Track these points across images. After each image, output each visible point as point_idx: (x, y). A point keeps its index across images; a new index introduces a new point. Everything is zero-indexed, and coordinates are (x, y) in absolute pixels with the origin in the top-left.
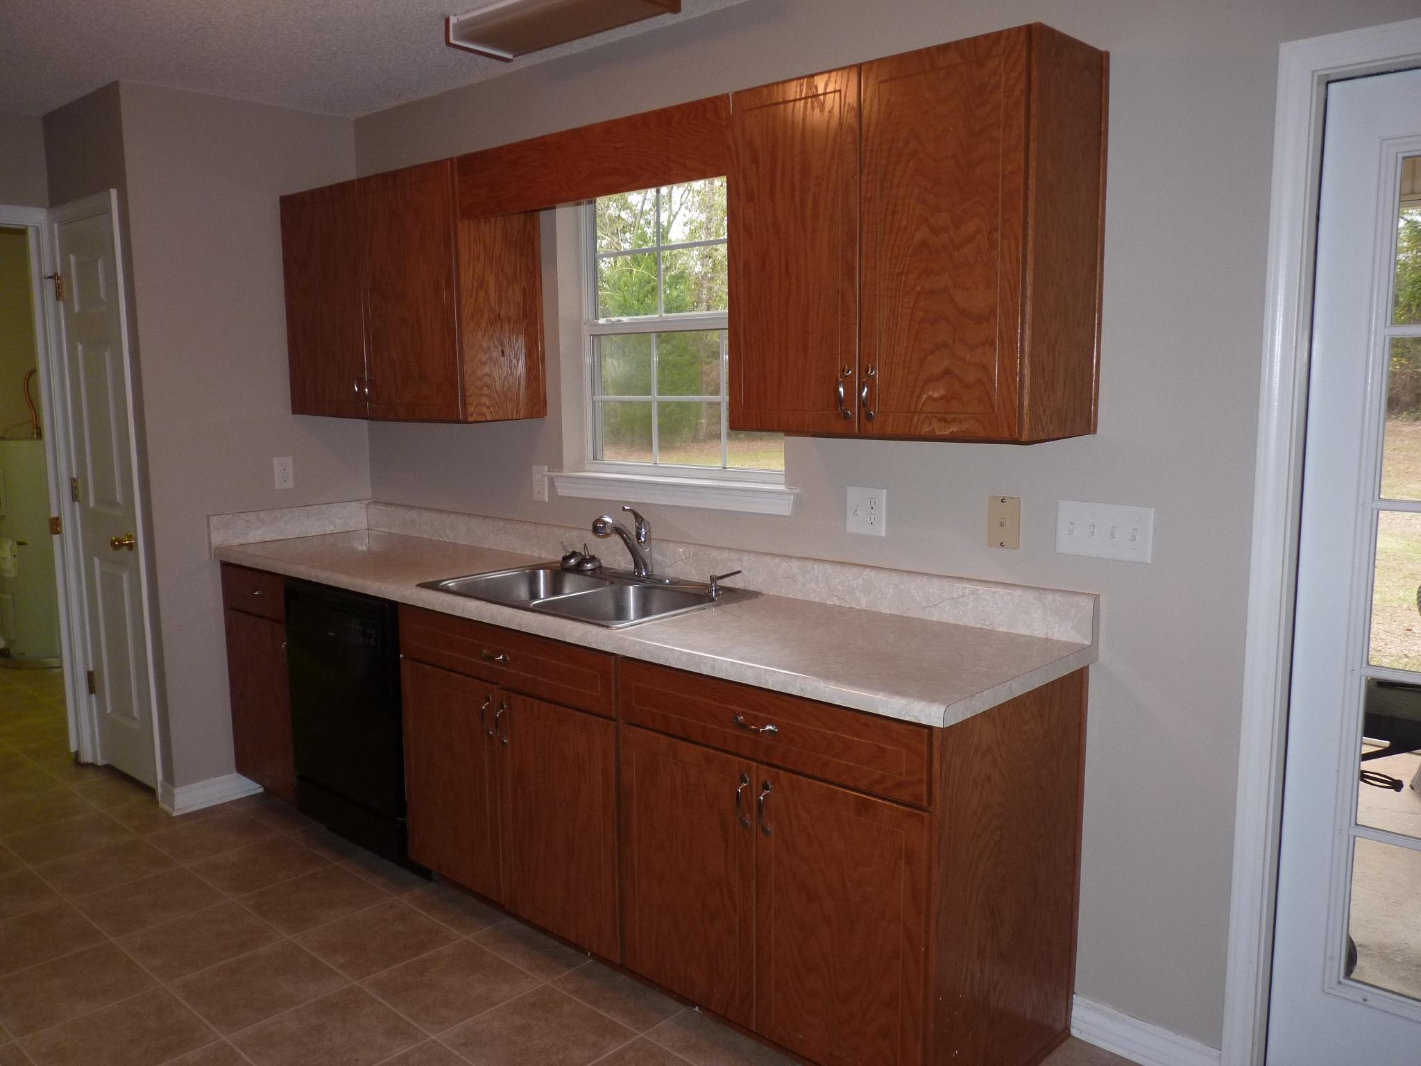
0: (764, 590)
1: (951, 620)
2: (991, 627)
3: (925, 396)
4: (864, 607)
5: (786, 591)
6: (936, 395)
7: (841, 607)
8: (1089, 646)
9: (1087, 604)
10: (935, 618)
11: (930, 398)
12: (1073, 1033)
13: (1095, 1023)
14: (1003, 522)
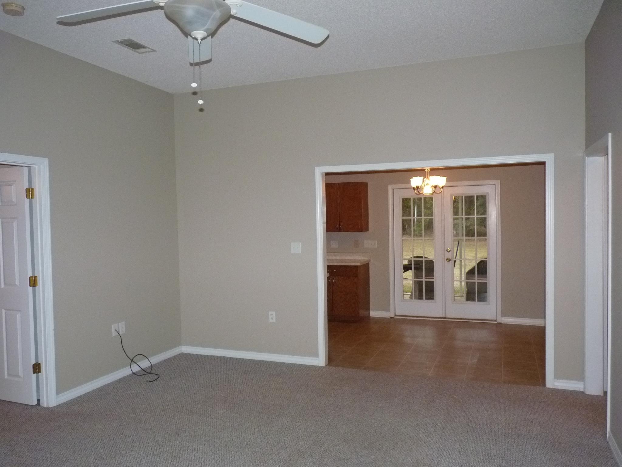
1: (349, 259)
6: (351, 226)
7: (331, 259)
9: (369, 255)
12: (371, 316)
13: (373, 314)
14: (356, 243)
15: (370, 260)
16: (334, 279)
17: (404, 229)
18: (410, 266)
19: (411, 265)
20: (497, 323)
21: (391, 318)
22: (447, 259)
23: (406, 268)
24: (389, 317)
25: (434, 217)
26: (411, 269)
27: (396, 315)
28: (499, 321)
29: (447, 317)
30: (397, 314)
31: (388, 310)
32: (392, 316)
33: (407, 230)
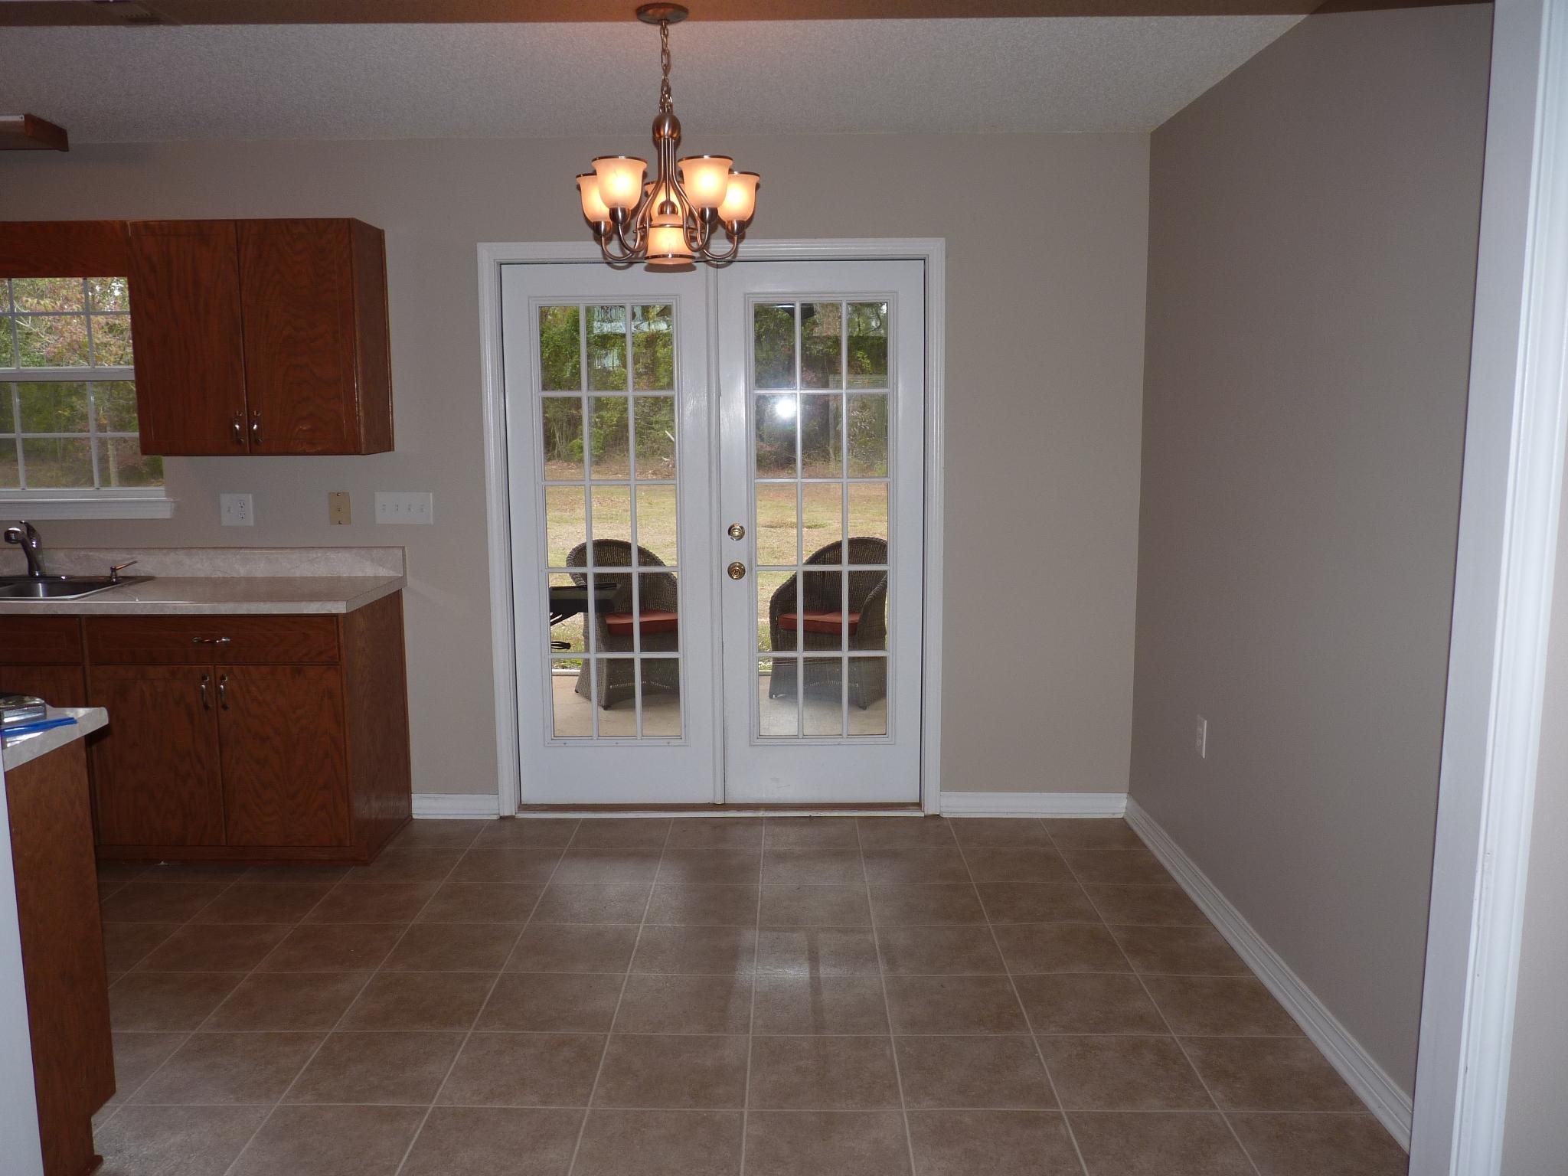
0: (157, 576)
1: (309, 575)
2: (338, 575)
3: (297, 429)
4: (242, 575)
5: (174, 573)
6: (304, 428)
7: (224, 578)
8: (401, 577)
9: (399, 553)
10: (298, 575)
11: (300, 430)
12: (414, 817)
13: (426, 806)
14: (339, 508)
15: (402, 580)
16: (223, 678)
17: (549, 443)
18: (579, 595)
19: (585, 588)
20: (925, 816)
21: (502, 818)
22: (731, 571)
23: (563, 604)
24: (495, 817)
25: (674, 393)
26: (585, 610)
27: (523, 807)
28: (930, 808)
29: (730, 800)
30: (528, 798)
31: (490, 786)
32: (509, 810)
33: (561, 447)
